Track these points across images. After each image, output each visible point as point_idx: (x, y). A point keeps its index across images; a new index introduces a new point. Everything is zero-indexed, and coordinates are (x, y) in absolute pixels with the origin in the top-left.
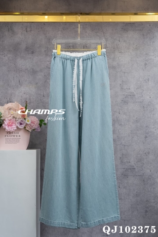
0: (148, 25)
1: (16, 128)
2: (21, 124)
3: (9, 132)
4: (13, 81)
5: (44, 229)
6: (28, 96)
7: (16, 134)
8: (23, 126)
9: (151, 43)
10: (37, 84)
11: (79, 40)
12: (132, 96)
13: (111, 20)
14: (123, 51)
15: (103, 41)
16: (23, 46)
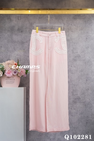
0: (88, 16)
1: (12, 75)
2: (15, 73)
3: (8, 77)
4: (10, 48)
5: (28, 133)
6: (19, 56)
7: (12, 79)
8: (16, 74)
9: (90, 26)
10: (24, 49)
11: (48, 24)
12: (79, 56)
13: (66, 13)
14: (74, 31)
15: (62, 25)
16: (16, 28)
